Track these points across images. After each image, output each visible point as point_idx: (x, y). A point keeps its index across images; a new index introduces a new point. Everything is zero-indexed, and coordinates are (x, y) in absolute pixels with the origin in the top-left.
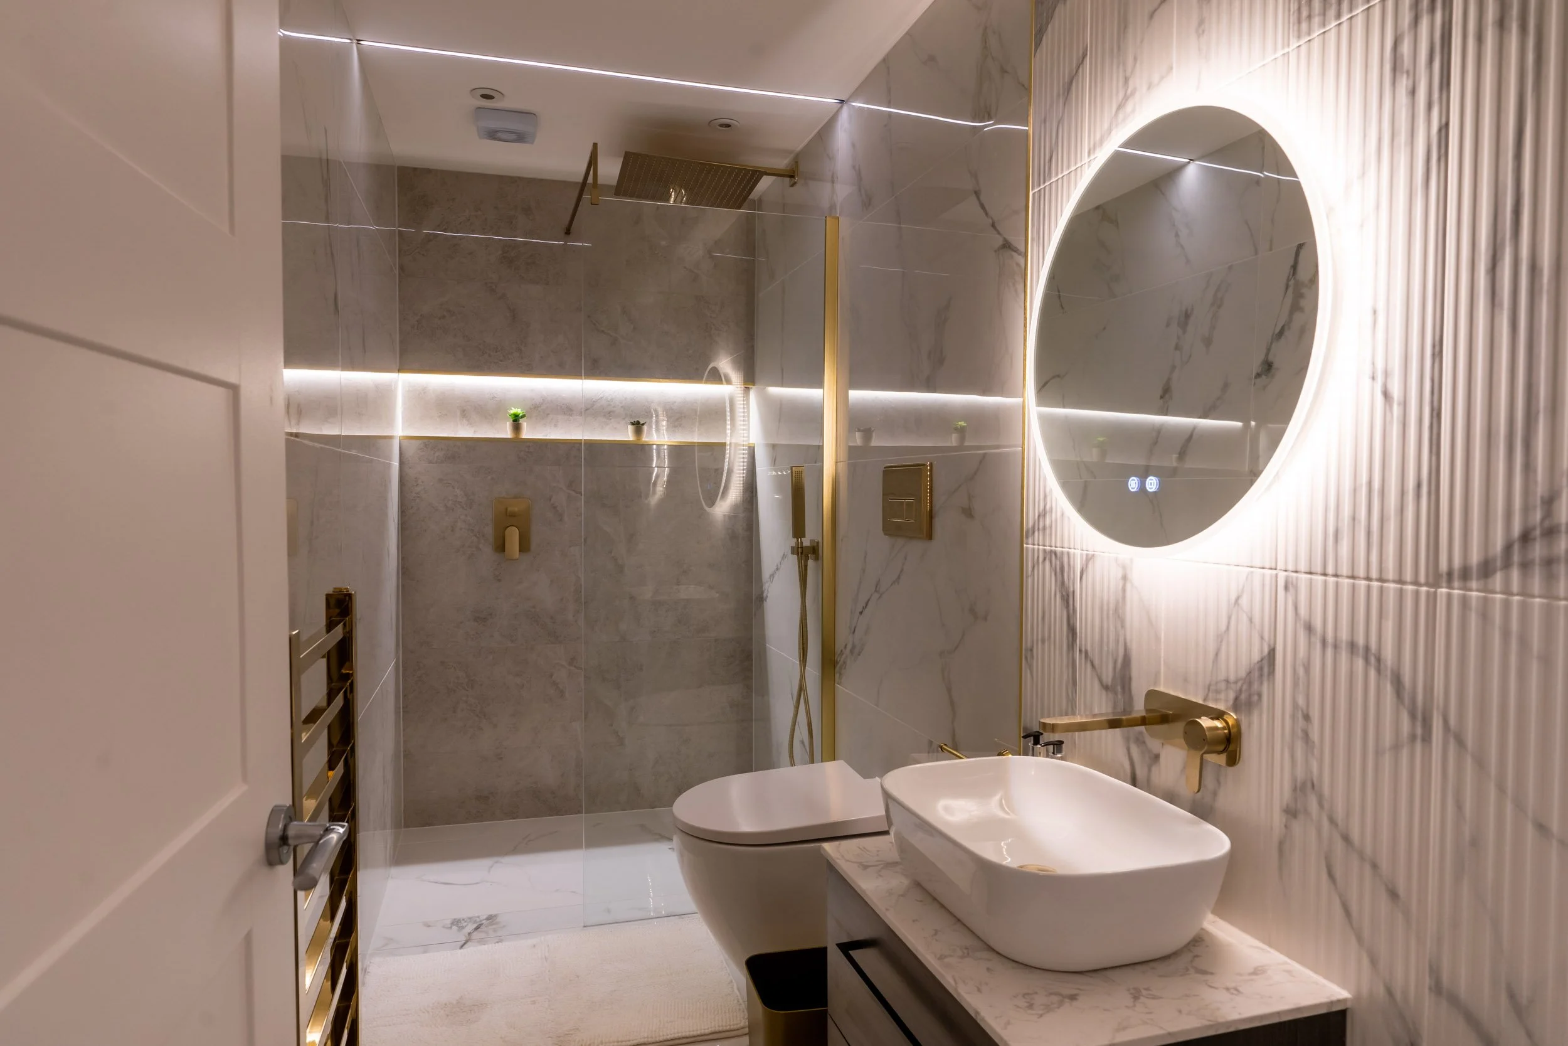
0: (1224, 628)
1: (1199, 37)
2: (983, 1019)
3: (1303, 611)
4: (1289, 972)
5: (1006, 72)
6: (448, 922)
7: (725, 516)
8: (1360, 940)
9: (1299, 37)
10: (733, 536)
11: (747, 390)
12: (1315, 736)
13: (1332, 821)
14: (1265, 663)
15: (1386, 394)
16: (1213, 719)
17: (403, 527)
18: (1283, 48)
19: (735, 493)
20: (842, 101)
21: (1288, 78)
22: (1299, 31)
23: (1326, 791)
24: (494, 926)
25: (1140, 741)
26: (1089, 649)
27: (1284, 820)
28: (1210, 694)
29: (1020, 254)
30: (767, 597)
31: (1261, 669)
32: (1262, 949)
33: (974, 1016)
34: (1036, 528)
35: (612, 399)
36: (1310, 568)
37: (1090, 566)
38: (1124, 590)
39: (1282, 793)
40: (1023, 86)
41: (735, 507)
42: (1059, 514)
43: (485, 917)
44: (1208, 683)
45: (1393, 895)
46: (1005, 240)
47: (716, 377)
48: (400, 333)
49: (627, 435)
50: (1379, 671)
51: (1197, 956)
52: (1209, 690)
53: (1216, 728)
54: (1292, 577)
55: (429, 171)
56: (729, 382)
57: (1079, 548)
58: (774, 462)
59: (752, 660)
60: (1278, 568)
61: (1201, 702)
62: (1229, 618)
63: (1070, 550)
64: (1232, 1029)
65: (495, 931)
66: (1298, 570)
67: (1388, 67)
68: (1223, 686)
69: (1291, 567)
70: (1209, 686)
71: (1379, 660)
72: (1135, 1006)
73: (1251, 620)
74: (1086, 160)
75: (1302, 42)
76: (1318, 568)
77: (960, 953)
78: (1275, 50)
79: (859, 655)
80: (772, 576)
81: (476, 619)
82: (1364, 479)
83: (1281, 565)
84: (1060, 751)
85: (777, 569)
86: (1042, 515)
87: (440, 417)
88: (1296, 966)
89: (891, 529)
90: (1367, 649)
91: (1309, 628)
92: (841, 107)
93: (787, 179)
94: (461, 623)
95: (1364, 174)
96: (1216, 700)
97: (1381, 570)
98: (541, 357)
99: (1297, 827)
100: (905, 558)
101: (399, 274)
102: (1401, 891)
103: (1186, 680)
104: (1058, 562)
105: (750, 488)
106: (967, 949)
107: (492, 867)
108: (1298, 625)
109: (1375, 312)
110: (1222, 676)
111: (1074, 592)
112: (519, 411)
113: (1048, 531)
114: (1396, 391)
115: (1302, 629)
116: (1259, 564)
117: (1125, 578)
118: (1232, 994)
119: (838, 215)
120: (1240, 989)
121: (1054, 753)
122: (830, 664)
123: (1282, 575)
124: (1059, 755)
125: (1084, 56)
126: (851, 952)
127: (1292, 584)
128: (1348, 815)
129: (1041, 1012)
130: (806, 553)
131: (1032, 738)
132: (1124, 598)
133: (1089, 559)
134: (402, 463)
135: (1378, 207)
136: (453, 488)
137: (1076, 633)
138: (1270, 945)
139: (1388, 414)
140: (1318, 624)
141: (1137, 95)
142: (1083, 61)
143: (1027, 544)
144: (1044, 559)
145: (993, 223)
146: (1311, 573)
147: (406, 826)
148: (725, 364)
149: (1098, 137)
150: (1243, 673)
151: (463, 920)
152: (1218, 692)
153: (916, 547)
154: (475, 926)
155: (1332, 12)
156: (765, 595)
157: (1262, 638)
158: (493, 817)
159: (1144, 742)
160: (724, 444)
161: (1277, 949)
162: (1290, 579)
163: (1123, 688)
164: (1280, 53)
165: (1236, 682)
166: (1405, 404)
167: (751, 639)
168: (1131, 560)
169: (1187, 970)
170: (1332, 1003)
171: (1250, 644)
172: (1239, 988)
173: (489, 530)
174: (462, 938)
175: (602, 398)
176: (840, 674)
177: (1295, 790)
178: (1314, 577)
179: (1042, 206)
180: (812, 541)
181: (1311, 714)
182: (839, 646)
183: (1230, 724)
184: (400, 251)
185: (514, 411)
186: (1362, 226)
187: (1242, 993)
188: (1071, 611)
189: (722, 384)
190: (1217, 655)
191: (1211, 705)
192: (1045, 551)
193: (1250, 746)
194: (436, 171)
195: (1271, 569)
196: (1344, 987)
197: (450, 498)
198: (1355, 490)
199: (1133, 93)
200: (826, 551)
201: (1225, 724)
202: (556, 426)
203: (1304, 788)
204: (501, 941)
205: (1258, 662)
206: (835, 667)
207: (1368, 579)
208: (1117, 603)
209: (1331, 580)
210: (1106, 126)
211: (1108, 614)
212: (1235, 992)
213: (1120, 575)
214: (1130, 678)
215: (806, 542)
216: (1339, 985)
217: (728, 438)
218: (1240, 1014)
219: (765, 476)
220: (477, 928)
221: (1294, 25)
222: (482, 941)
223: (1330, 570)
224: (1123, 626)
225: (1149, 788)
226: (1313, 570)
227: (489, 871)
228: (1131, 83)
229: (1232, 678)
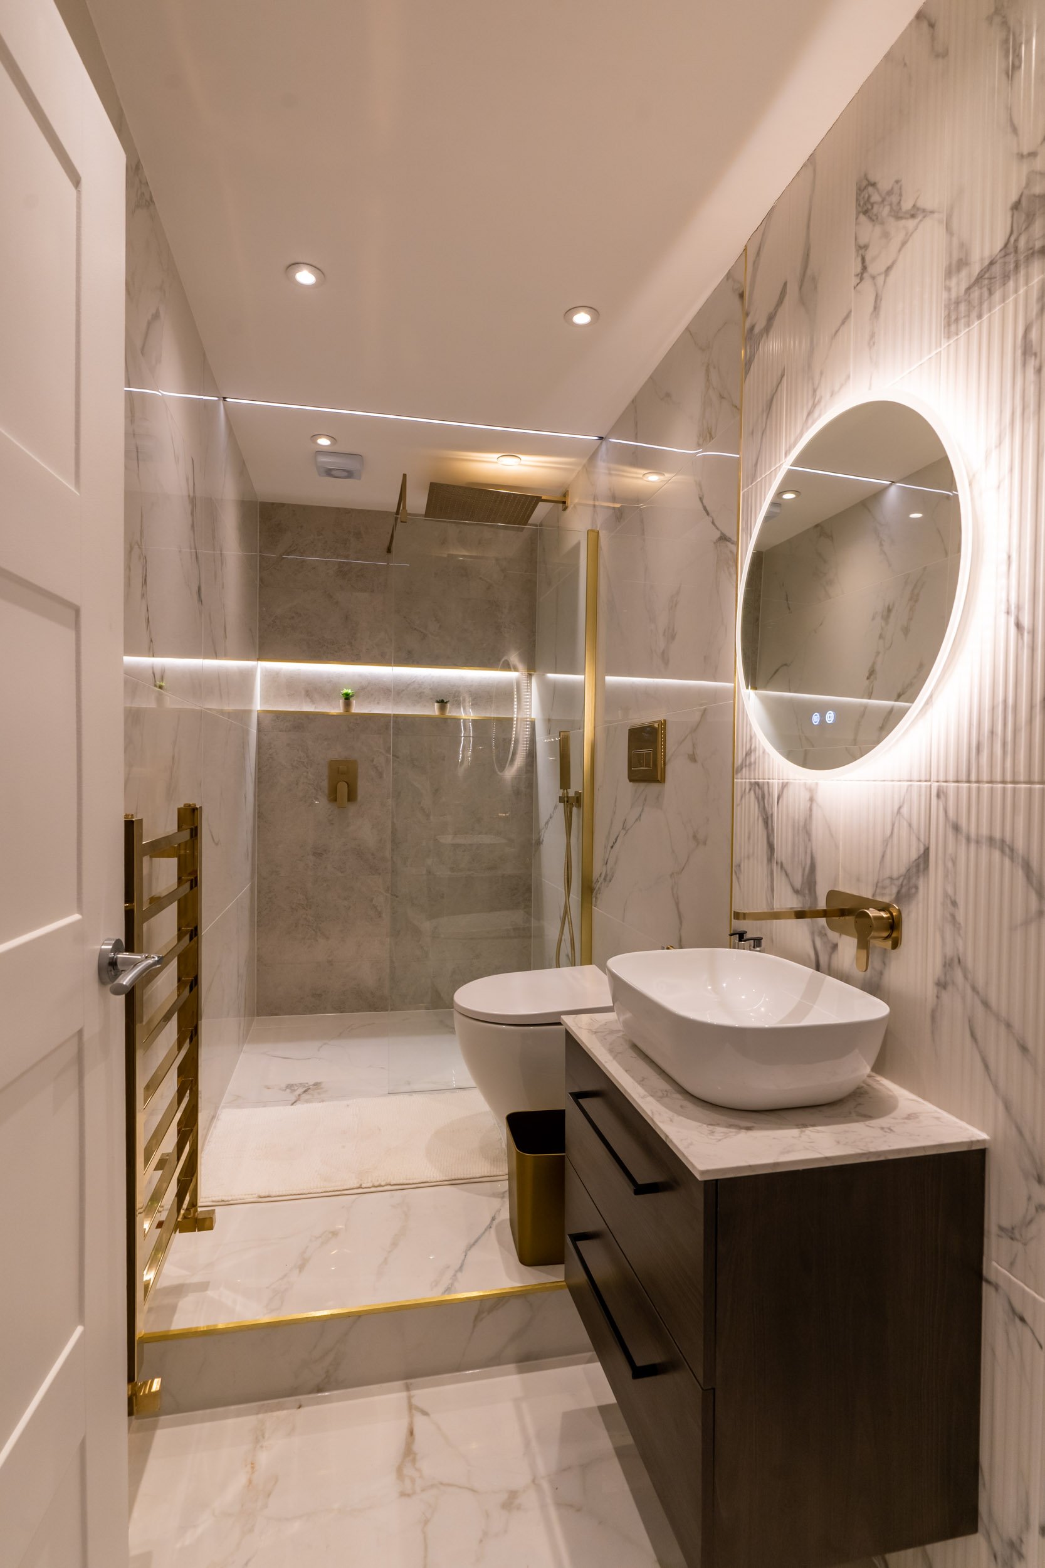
0: (888, 833)
1: (870, 348)
2: (671, 1141)
3: (951, 814)
4: (938, 1118)
5: (723, 398)
6: (284, 1086)
7: (512, 778)
8: (996, 1087)
9: (949, 338)
10: (517, 793)
11: (530, 675)
12: (960, 918)
13: (974, 989)
14: (921, 860)
15: (1018, 625)
16: (879, 910)
17: (259, 781)
18: (936, 348)
19: (520, 760)
20: (601, 438)
21: (940, 376)
22: (949, 332)
23: (970, 964)
24: (318, 1091)
25: (823, 935)
26: (784, 862)
27: (935, 991)
28: (878, 891)
29: (732, 543)
30: (543, 840)
31: (918, 866)
32: (917, 1101)
33: (664, 1140)
34: (744, 765)
35: (422, 682)
36: (957, 776)
37: (785, 791)
38: (811, 810)
39: (934, 968)
40: (736, 407)
41: (519, 770)
42: (761, 752)
43: (312, 1083)
44: (876, 881)
45: (1024, 1049)
46: (722, 533)
47: (507, 667)
48: (260, 630)
49: (434, 711)
50: (1012, 859)
51: (860, 1104)
52: (877, 887)
53: (882, 918)
54: (943, 786)
55: (283, 505)
56: (516, 669)
57: (776, 778)
58: (549, 732)
59: (531, 893)
60: (932, 779)
61: (870, 898)
62: (893, 825)
63: (769, 780)
64: (882, 1158)
65: (319, 1094)
66: (948, 780)
67: (1019, 352)
68: (887, 882)
69: (942, 778)
70: (878, 882)
71: (1012, 850)
72: (800, 1137)
73: (910, 825)
74: (784, 461)
75: (951, 341)
76: (964, 777)
77: (660, 1094)
78: (930, 352)
79: (610, 881)
80: (547, 823)
81: (314, 854)
82: (1000, 698)
83: (934, 778)
84: (759, 945)
85: (551, 818)
86: (749, 754)
87: (289, 695)
88: (945, 1115)
89: (634, 777)
90: (1003, 841)
91: (956, 828)
92: (601, 443)
93: (561, 505)
94: (303, 857)
95: (1000, 444)
96: (883, 895)
97: (1014, 773)
98: (368, 649)
99: (946, 996)
100: (645, 800)
101: (260, 585)
102: (1030, 1045)
103: (858, 880)
104: (760, 791)
105: (531, 755)
106: (666, 1091)
107: (321, 1047)
108: (947, 826)
109: (1009, 557)
110: (887, 874)
111: (772, 814)
112: (349, 691)
113: (753, 767)
114: (1026, 622)
115: (951, 830)
116: (915, 777)
117: (811, 800)
118: (886, 1132)
119: (598, 529)
120: (894, 1129)
121: (754, 947)
122: (589, 890)
123: (935, 785)
124: (758, 949)
125: (782, 376)
126: (579, 1100)
127: (943, 792)
128: (987, 983)
129: (720, 1138)
130: (571, 802)
131: (738, 935)
132: (811, 816)
133: (784, 786)
134: (259, 731)
135: (1011, 470)
136: (298, 750)
137: (774, 849)
138: (924, 1098)
139: (1020, 641)
140: (963, 823)
141: (823, 403)
142: (781, 380)
143: (737, 779)
144: (750, 790)
145: (713, 520)
146: (957, 782)
147: (258, 1015)
148: (514, 658)
149: (793, 439)
150: (903, 870)
151: (296, 1085)
152: (884, 888)
153: (653, 788)
154: (304, 1089)
155: (974, 314)
156: (541, 840)
157: (919, 839)
158: (325, 1011)
159: (826, 934)
160: (512, 719)
161: (930, 1101)
162: (942, 788)
163: (810, 890)
164: (934, 353)
165: (898, 879)
166: (1033, 632)
167: (531, 875)
168: (817, 784)
169: (850, 1113)
170: (972, 1142)
171: (910, 846)
172: (892, 1128)
173: (325, 784)
174: (293, 1099)
175: (414, 682)
176: (596, 898)
177: (944, 966)
178: (960, 785)
179: (750, 502)
180: (576, 792)
181: (958, 901)
182: (596, 875)
183: (894, 914)
184: (260, 567)
185: (345, 691)
186: (999, 487)
187: (894, 1132)
188: (770, 831)
189: (511, 671)
190: (883, 856)
191: (879, 899)
192: (750, 783)
193: (908, 930)
194: (289, 505)
195: (926, 781)
196: (983, 1129)
197: (296, 759)
198: (993, 709)
199: (819, 401)
200: (586, 800)
201: (889, 915)
202: (378, 703)
203: (952, 963)
204: (323, 1101)
205: (916, 860)
206: (592, 892)
207: (1004, 782)
208: (806, 820)
209: (974, 785)
210: (798, 431)
211: (798, 830)
212: (889, 1131)
213: (808, 797)
214: (815, 882)
215: (571, 793)
216: (979, 1129)
217: (515, 716)
218: (890, 1146)
219: (542, 741)
220: (305, 1092)
221: (944, 328)
222: (307, 1101)
223: (973, 777)
224: (810, 840)
225: (831, 972)
226: (960, 779)
227: (319, 1050)
228: (818, 393)
229: (895, 875)
